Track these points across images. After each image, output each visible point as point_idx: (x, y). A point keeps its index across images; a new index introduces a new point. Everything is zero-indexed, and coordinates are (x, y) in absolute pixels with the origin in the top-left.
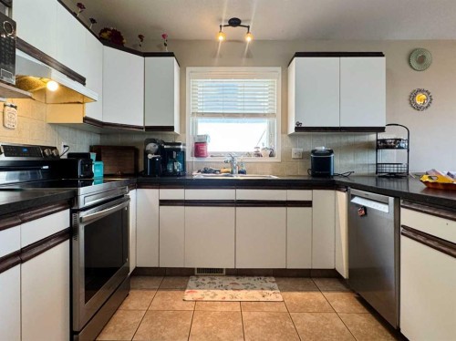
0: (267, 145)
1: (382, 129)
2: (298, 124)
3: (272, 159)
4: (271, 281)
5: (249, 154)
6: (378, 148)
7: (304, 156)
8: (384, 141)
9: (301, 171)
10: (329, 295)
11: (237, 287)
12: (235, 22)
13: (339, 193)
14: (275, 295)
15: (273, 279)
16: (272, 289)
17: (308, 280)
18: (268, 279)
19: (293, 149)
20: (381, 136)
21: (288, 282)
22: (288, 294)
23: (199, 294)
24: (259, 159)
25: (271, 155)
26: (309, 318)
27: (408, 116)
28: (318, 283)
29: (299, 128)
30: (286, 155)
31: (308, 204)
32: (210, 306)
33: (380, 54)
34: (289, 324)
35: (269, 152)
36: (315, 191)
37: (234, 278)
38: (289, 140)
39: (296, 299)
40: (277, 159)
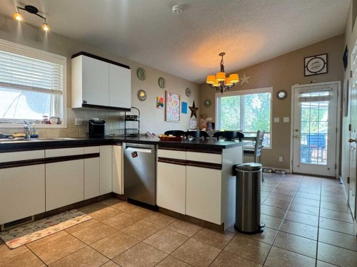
0: (53, 115)
1: (129, 110)
2: (84, 102)
3: (59, 126)
4: (74, 212)
5: (37, 122)
6: (126, 120)
7: (83, 123)
8: (129, 116)
9: (82, 135)
10: (115, 206)
11: (52, 224)
12: (32, 9)
13: (115, 146)
14: (85, 218)
15: (76, 210)
16: (80, 215)
17: (98, 204)
18: (72, 211)
19: (76, 119)
20: (128, 113)
21: (87, 208)
22: (93, 214)
23: (23, 240)
24: (48, 126)
25: (59, 123)
26: (114, 219)
27: (138, 104)
28: (104, 203)
29: (85, 105)
30: (70, 123)
31: (97, 155)
32: (42, 241)
33: (128, 67)
34: (105, 227)
35: (57, 120)
36: (101, 147)
37: (45, 220)
38: (72, 112)
39: (100, 215)
40: (63, 125)
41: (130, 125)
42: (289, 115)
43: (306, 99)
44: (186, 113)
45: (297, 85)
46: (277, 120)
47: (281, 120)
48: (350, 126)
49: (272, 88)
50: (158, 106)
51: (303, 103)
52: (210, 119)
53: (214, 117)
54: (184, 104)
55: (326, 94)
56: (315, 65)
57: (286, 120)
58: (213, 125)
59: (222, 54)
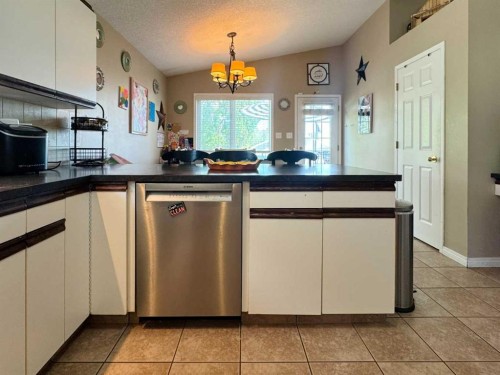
6: (77, 128)
31: (58, 227)
41: (88, 139)
42: (292, 130)
43: (310, 112)
44: (153, 120)
45: (300, 95)
46: (279, 135)
47: (284, 136)
48: (397, 143)
49: (272, 95)
50: (120, 104)
51: (307, 116)
52: (185, 132)
53: (192, 129)
54: (151, 105)
55: (327, 107)
56: (318, 74)
57: (289, 136)
58: (191, 141)
59: (233, 35)
